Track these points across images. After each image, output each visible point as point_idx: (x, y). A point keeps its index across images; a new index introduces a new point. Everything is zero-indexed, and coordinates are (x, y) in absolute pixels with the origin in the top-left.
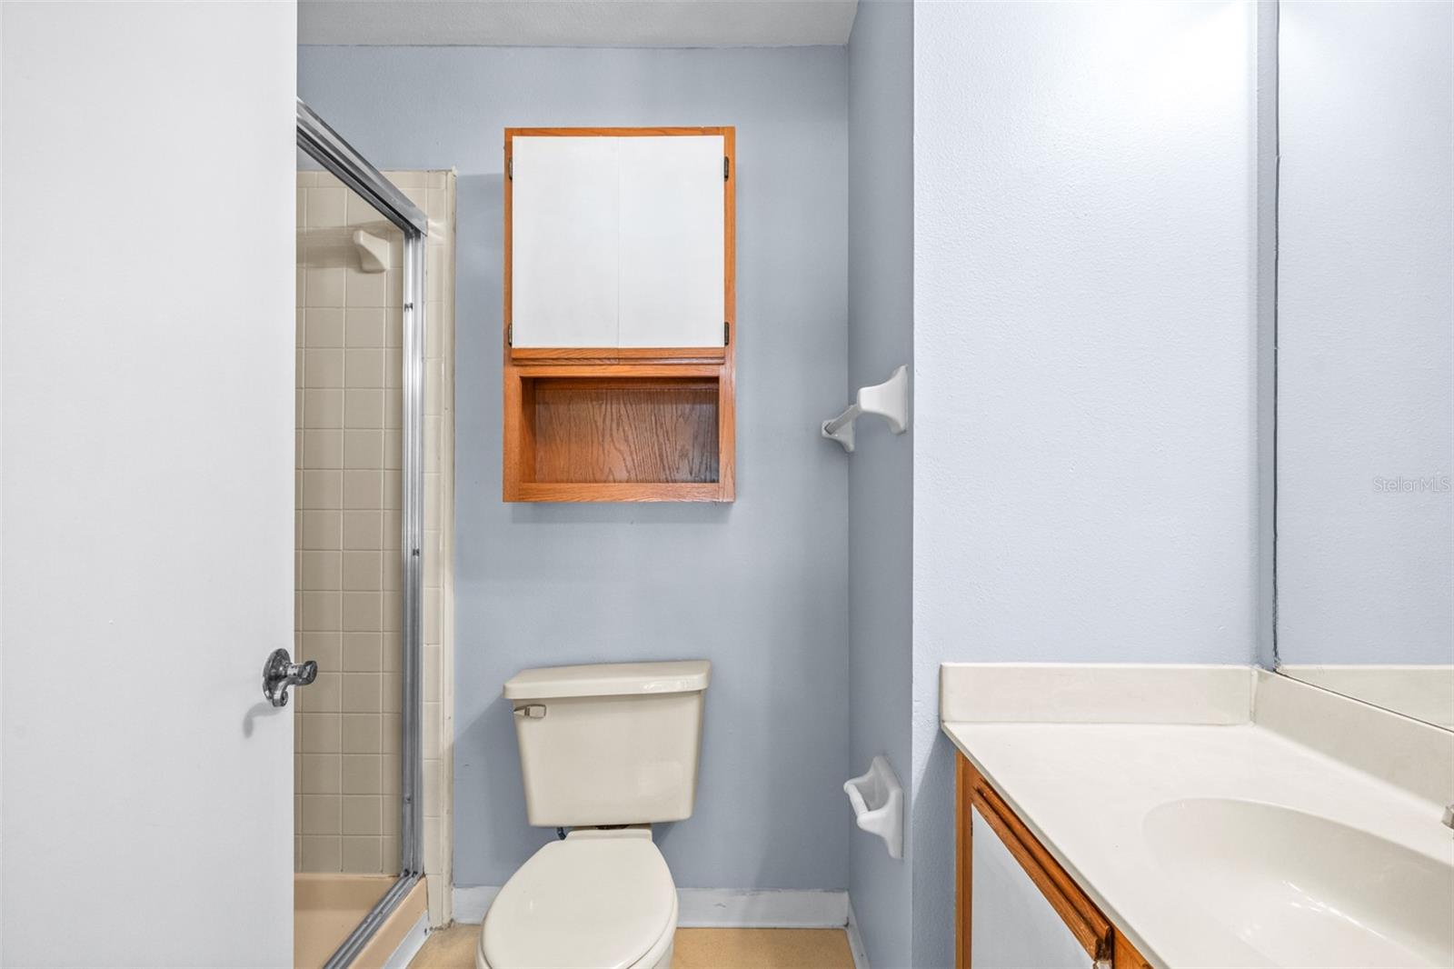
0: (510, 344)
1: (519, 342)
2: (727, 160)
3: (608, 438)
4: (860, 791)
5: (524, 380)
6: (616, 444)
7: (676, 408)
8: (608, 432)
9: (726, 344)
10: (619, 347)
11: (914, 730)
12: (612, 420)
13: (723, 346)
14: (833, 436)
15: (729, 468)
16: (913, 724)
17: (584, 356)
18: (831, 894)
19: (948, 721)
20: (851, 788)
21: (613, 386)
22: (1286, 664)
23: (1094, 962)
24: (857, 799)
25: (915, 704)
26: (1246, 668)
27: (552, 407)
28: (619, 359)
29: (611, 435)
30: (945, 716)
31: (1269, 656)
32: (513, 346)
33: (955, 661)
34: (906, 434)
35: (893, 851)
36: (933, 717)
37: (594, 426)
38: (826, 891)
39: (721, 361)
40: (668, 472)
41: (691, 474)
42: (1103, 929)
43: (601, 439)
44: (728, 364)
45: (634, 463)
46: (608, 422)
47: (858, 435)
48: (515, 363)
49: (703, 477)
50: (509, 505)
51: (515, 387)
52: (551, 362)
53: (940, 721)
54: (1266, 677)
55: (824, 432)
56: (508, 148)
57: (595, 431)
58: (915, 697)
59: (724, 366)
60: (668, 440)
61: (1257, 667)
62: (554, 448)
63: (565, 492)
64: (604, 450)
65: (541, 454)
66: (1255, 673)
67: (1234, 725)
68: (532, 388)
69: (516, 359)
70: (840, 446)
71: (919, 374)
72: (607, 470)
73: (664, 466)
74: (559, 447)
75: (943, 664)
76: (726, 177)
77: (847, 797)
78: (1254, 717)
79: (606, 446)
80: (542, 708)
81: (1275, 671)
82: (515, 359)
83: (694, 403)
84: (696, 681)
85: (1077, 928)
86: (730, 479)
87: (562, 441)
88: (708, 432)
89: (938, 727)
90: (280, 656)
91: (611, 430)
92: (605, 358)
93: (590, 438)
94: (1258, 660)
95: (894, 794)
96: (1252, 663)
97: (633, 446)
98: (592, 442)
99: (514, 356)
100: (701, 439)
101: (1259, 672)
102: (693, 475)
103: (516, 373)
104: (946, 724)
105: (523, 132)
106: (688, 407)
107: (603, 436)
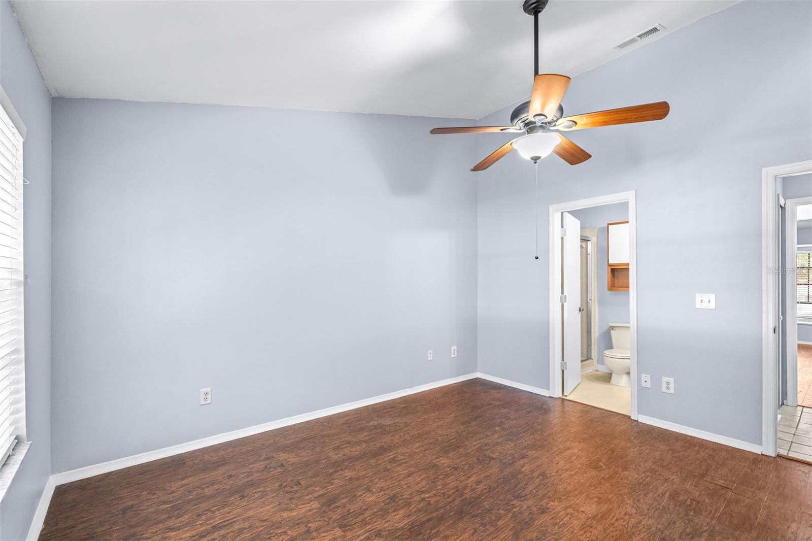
1: (610, 263)
5: (611, 269)
27: (618, 274)
50: (609, 292)
51: (610, 270)
56: (608, 227)
65: (616, 281)
68: (613, 271)
69: (609, 265)
80: (616, 328)
90: (580, 308)
103: (610, 268)
105: (611, 224)
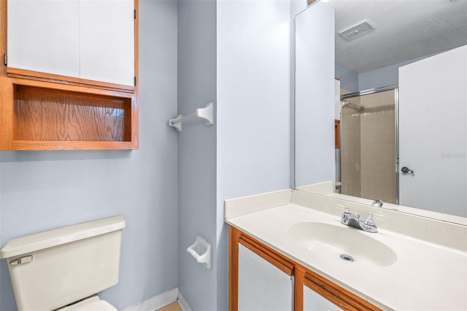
0: (6, 65)
1: (11, 64)
2: (135, 11)
3: (67, 120)
4: (194, 249)
6: (72, 123)
7: (105, 109)
8: (67, 117)
9: (135, 85)
10: (80, 78)
11: (217, 224)
12: (69, 112)
13: (134, 86)
14: (173, 125)
15: (136, 136)
16: (217, 222)
17: (59, 79)
18: (172, 290)
19: (227, 219)
20: (190, 250)
21: (71, 96)
22: (297, 186)
23: (291, 277)
24: (194, 253)
25: (217, 215)
26: (289, 189)
27: (30, 102)
28: (80, 83)
29: (69, 118)
30: (226, 217)
31: (293, 186)
32: (8, 66)
33: (228, 199)
34: (213, 126)
35: (209, 267)
36: (222, 218)
37: (58, 114)
38: (170, 290)
39: (133, 92)
40: (100, 136)
41: (113, 138)
42: (292, 267)
43: (62, 120)
44: (135, 94)
45: (82, 132)
46: (67, 112)
47: (183, 126)
48: (9, 75)
49: (118, 139)
51: (10, 89)
52: (36, 79)
53: (225, 219)
54: (293, 191)
55: (170, 124)
57: (58, 116)
58: (217, 213)
59: (133, 94)
60: (101, 123)
61: (290, 189)
62: (31, 123)
63: (46, 145)
64: (64, 125)
66: (291, 190)
67: (287, 204)
69: (10, 73)
70: (175, 129)
71: (218, 106)
72: (66, 135)
73: (99, 134)
74: (35, 123)
75: (225, 200)
76: (135, 18)
77: (190, 254)
78: (291, 202)
79: (66, 124)
80: (31, 257)
81: (295, 189)
82: (8, 73)
83: (114, 108)
84: (121, 225)
85: (284, 269)
86: (136, 140)
87: (37, 120)
88: (121, 120)
89: (224, 221)
91: (69, 116)
92: (72, 82)
93: (55, 119)
94: (291, 187)
95: (209, 247)
96: (289, 188)
97: (81, 125)
98: (57, 122)
99: (8, 71)
100: (117, 124)
101: (292, 190)
102: (114, 138)
103: (10, 81)
104: (227, 220)
106: (110, 109)
107: (64, 119)
